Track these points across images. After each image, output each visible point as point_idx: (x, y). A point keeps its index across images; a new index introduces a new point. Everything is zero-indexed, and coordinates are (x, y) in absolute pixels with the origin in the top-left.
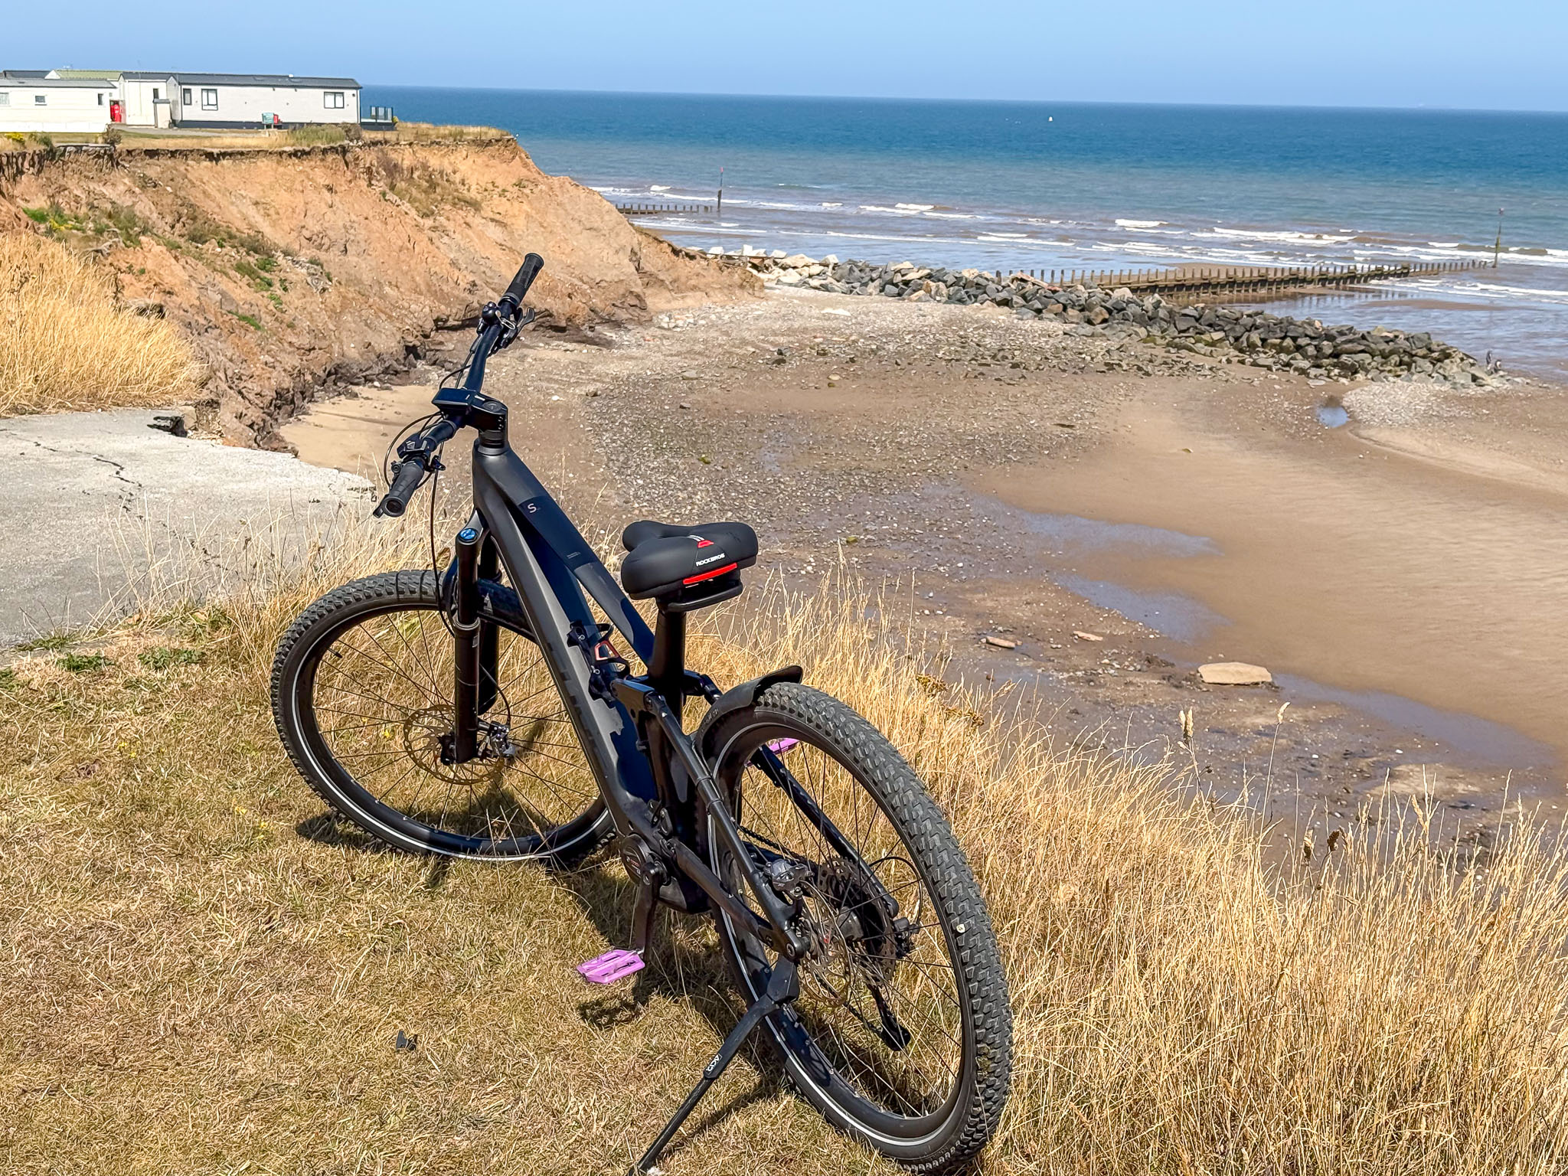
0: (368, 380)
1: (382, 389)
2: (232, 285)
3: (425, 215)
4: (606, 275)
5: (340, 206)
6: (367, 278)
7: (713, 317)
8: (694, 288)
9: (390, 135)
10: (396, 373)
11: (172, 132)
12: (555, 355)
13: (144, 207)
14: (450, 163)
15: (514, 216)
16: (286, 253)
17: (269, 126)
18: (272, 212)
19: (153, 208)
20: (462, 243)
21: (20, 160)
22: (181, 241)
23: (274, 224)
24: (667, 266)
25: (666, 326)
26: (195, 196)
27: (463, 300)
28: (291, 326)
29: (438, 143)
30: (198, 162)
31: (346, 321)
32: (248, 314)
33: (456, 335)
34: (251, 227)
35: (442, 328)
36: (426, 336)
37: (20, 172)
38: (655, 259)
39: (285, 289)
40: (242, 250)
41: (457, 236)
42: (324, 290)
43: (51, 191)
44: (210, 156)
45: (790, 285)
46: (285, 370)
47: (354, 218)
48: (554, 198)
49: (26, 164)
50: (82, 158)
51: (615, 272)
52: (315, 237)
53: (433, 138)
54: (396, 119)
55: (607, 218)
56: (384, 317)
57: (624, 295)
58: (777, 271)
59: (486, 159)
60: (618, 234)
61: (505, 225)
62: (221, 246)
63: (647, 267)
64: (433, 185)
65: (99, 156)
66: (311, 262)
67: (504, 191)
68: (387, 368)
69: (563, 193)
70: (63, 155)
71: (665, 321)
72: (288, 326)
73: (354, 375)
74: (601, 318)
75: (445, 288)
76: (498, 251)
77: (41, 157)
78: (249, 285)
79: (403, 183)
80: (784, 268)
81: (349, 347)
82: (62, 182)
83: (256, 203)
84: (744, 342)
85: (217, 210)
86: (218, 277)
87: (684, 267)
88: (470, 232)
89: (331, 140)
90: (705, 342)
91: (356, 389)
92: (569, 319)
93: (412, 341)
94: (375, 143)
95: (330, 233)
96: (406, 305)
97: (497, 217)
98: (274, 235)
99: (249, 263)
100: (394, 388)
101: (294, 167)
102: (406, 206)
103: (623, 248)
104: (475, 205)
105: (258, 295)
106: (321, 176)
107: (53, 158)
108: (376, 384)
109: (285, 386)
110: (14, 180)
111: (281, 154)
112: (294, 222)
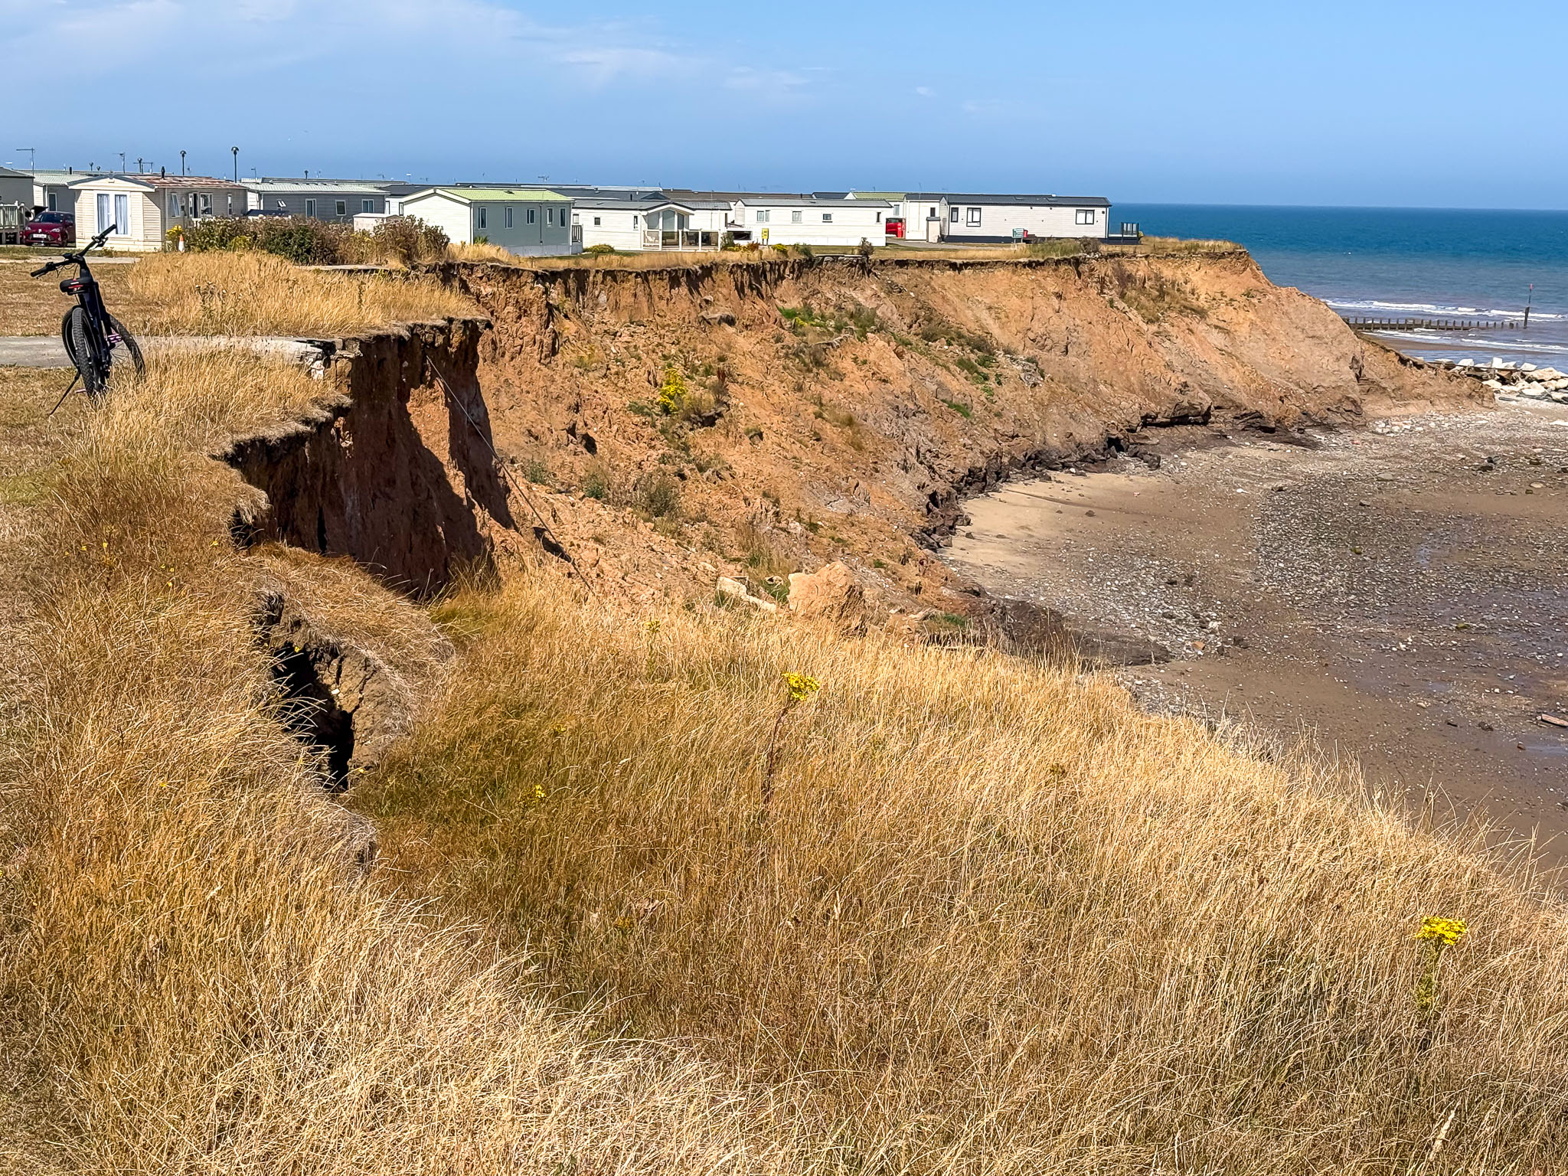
0: (1065, 466)
1: (1076, 474)
2: (950, 377)
3: (1150, 322)
4: (1324, 381)
5: (1067, 311)
6: (1083, 376)
7: (1432, 425)
8: (1419, 396)
9: (1129, 249)
10: (1094, 461)
11: (939, 246)
12: (1257, 453)
13: (887, 309)
14: (1183, 274)
15: (1239, 324)
16: (1007, 352)
17: (1018, 240)
18: (1002, 315)
19: (895, 309)
20: (1182, 348)
21: (782, 267)
22: (914, 339)
23: (1002, 327)
24: (1392, 374)
25: (1380, 431)
26: (935, 301)
27: (1173, 400)
28: (998, 415)
29: (1173, 256)
30: (943, 271)
31: (1052, 413)
32: (961, 403)
33: (1163, 431)
34: (982, 327)
35: (1151, 424)
36: (1132, 431)
37: (782, 277)
38: (1378, 367)
39: (1000, 383)
40: (968, 349)
41: (1179, 341)
42: (1035, 385)
43: (806, 294)
44: (954, 266)
45: (1532, 397)
46: (982, 453)
47: (1078, 322)
48: (1280, 307)
49: (787, 271)
50: (838, 266)
51: (1333, 378)
52: (1039, 339)
53: (1169, 251)
54: (1141, 234)
55: (1331, 326)
56: (1089, 411)
57: (1340, 401)
58: (1522, 383)
59: (1217, 270)
60: (1340, 343)
61: (1228, 332)
62: (949, 344)
63: (1368, 373)
64: (1162, 294)
65: (852, 265)
66: (1028, 360)
67: (1231, 300)
68: (1086, 457)
69: (1289, 303)
70: (821, 263)
71: (1380, 427)
72: (996, 415)
73: (1053, 462)
74: (1312, 421)
75: (1157, 387)
76: (1217, 356)
77: (801, 265)
78: (966, 378)
79: (1134, 292)
80: (1529, 381)
81: (1051, 436)
82: (817, 286)
83: (990, 308)
84: (1457, 449)
85: (952, 313)
86: (938, 370)
87: (1411, 376)
88: (1192, 338)
89: (1065, 252)
90: (1416, 447)
91: (1052, 473)
92: (1278, 421)
93: (1115, 433)
94: (1112, 256)
95: (1053, 335)
96: (1117, 402)
97: (1221, 324)
98: (999, 334)
99: (969, 360)
100: (1088, 474)
101: (1026, 277)
102: (1133, 313)
103: (1344, 356)
104: (1202, 313)
105: (974, 387)
106: (1052, 285)
107: (811, 266)
108: (1073, 470)
109: (978, 465)
110: (776, 284)
111: (1016, 264)
112: (1022, 324)
